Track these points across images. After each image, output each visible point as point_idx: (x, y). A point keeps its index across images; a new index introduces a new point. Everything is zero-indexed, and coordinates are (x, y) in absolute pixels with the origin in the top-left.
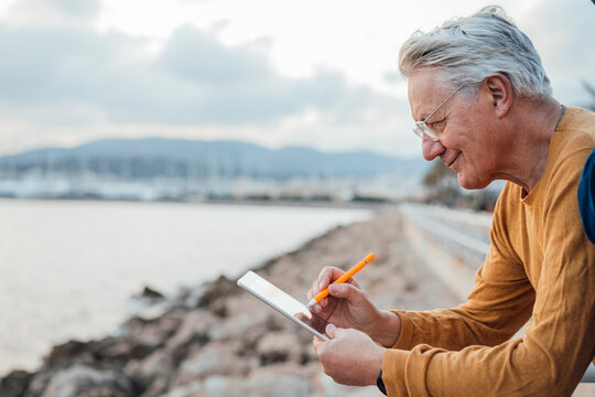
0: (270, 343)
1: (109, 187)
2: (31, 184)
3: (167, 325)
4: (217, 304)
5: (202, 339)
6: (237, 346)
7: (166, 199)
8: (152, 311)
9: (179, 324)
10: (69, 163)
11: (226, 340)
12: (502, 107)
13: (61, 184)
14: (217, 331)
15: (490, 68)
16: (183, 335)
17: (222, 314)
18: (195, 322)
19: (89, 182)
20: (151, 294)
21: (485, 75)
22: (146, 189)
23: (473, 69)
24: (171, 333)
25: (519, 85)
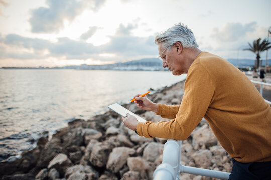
0: (174, 100)
1: (144, 68)
2: (130, 68)
3: (153, 96)
4: (164, 92)
5: (160, 99)
6: (167, 101)
7: (156, 71)
8: (151, 93)
9: (156, 96)
10: (137, 64)
11: (165, 100)
12: (179, 51)
13: (135, 68)
14: (163, 98)
15: (175, 41)
16: (156, 98)
17: (165, 94)
18: (159, 96)
19: (141, 67)
20: (151, 90)
21: (173, 43)
22: (152, 69)
23: (170, 42)
24: (154, 98)
25: (184, 45)
